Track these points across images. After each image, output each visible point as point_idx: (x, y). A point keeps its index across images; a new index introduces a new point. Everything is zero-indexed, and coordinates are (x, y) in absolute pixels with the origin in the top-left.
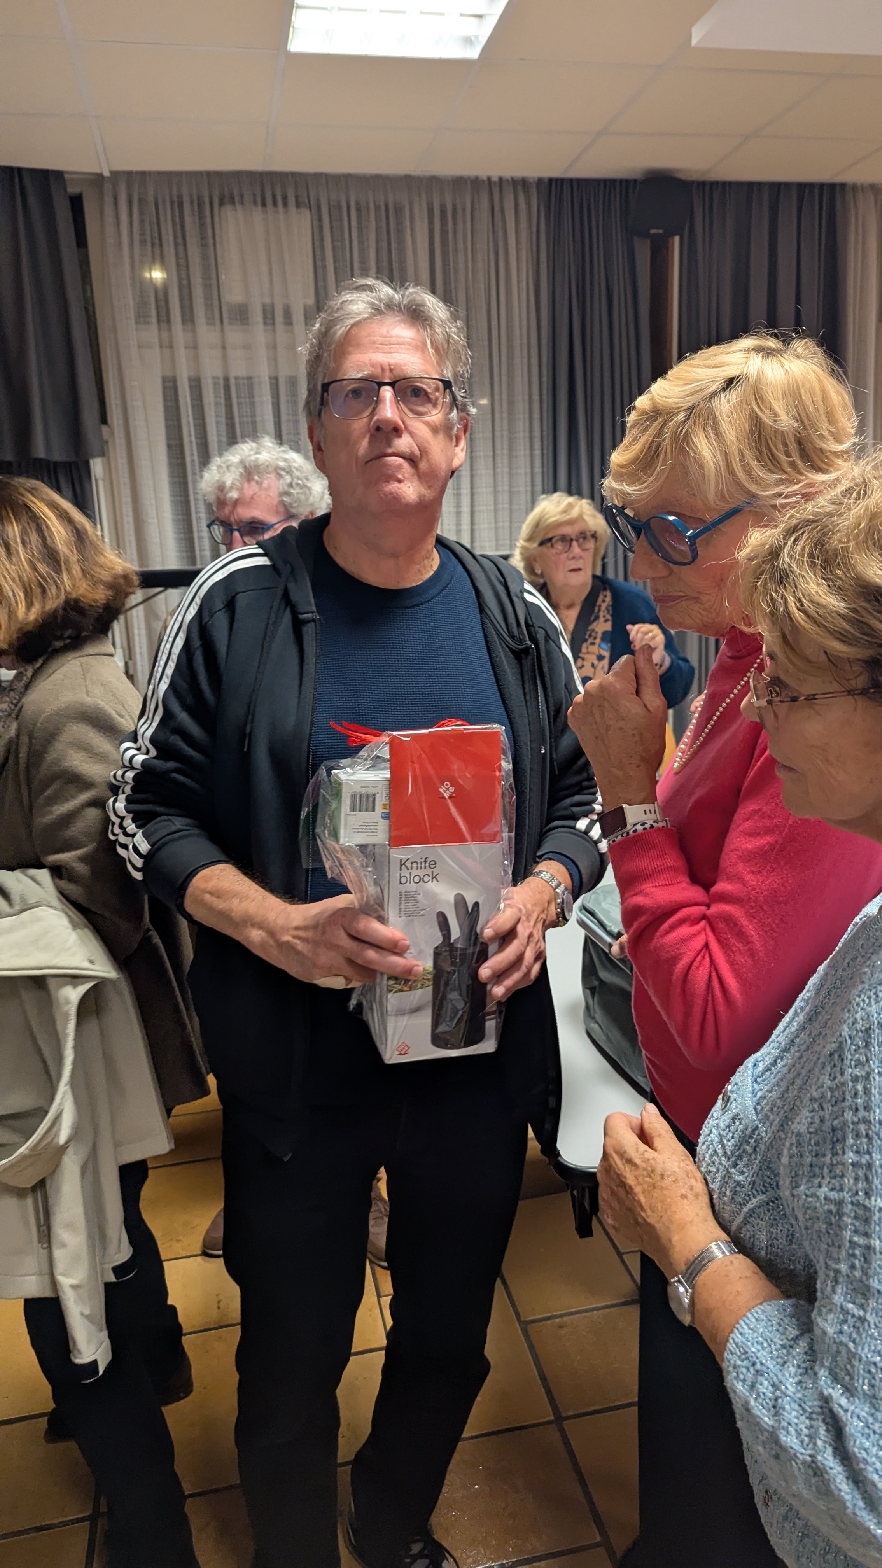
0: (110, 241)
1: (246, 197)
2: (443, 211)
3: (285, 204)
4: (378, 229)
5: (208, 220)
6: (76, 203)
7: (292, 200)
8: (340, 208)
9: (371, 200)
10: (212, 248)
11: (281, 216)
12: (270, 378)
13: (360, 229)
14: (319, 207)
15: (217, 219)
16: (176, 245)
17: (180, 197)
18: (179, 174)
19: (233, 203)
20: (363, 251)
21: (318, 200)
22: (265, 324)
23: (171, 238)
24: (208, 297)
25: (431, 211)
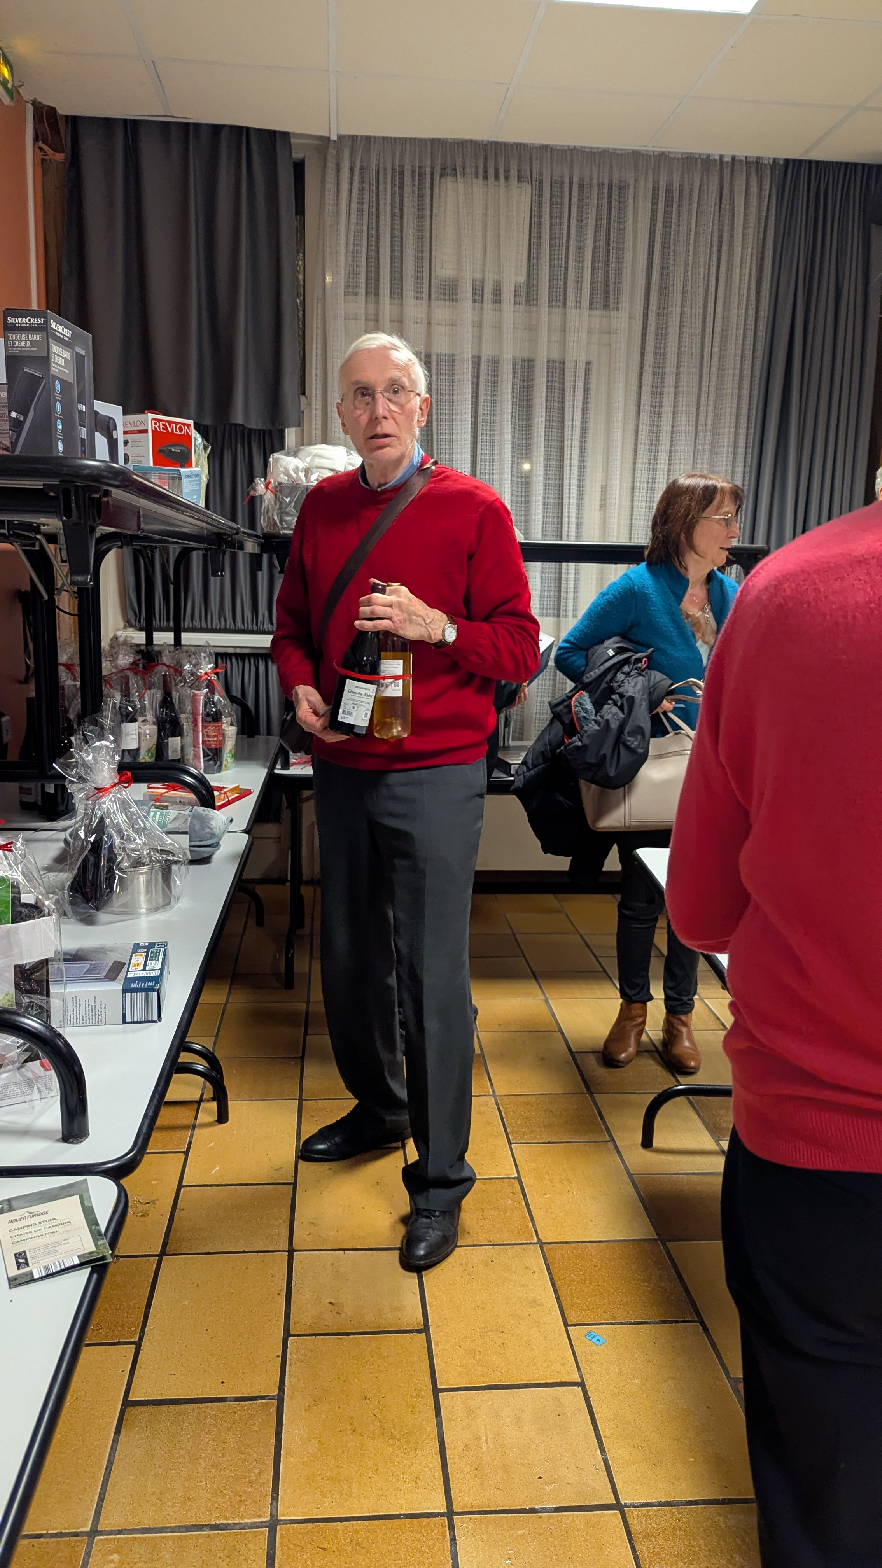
0: (329, 208)
1: (468, 170)
2: (669, 191)
3: (507, 178)
4: (599, 206)
5: (428, 191)
6: (299, 168)
7: (514, 173)
8: (562, 183)
9: (595, 176)
10: (428, 220)
11: (502, 190)
12: (473, 357)
13: (580, 208)
14: (541, 182)
15: (436, 190)
16: (393, 215)
17: (402, 166)
18: (404, 141)
19: (455, 175)
20: (580, 228)
21: (541, 174)
22: (474, 301)
23: (389, 208)
24: (419, 269)
25: (655, 189)
